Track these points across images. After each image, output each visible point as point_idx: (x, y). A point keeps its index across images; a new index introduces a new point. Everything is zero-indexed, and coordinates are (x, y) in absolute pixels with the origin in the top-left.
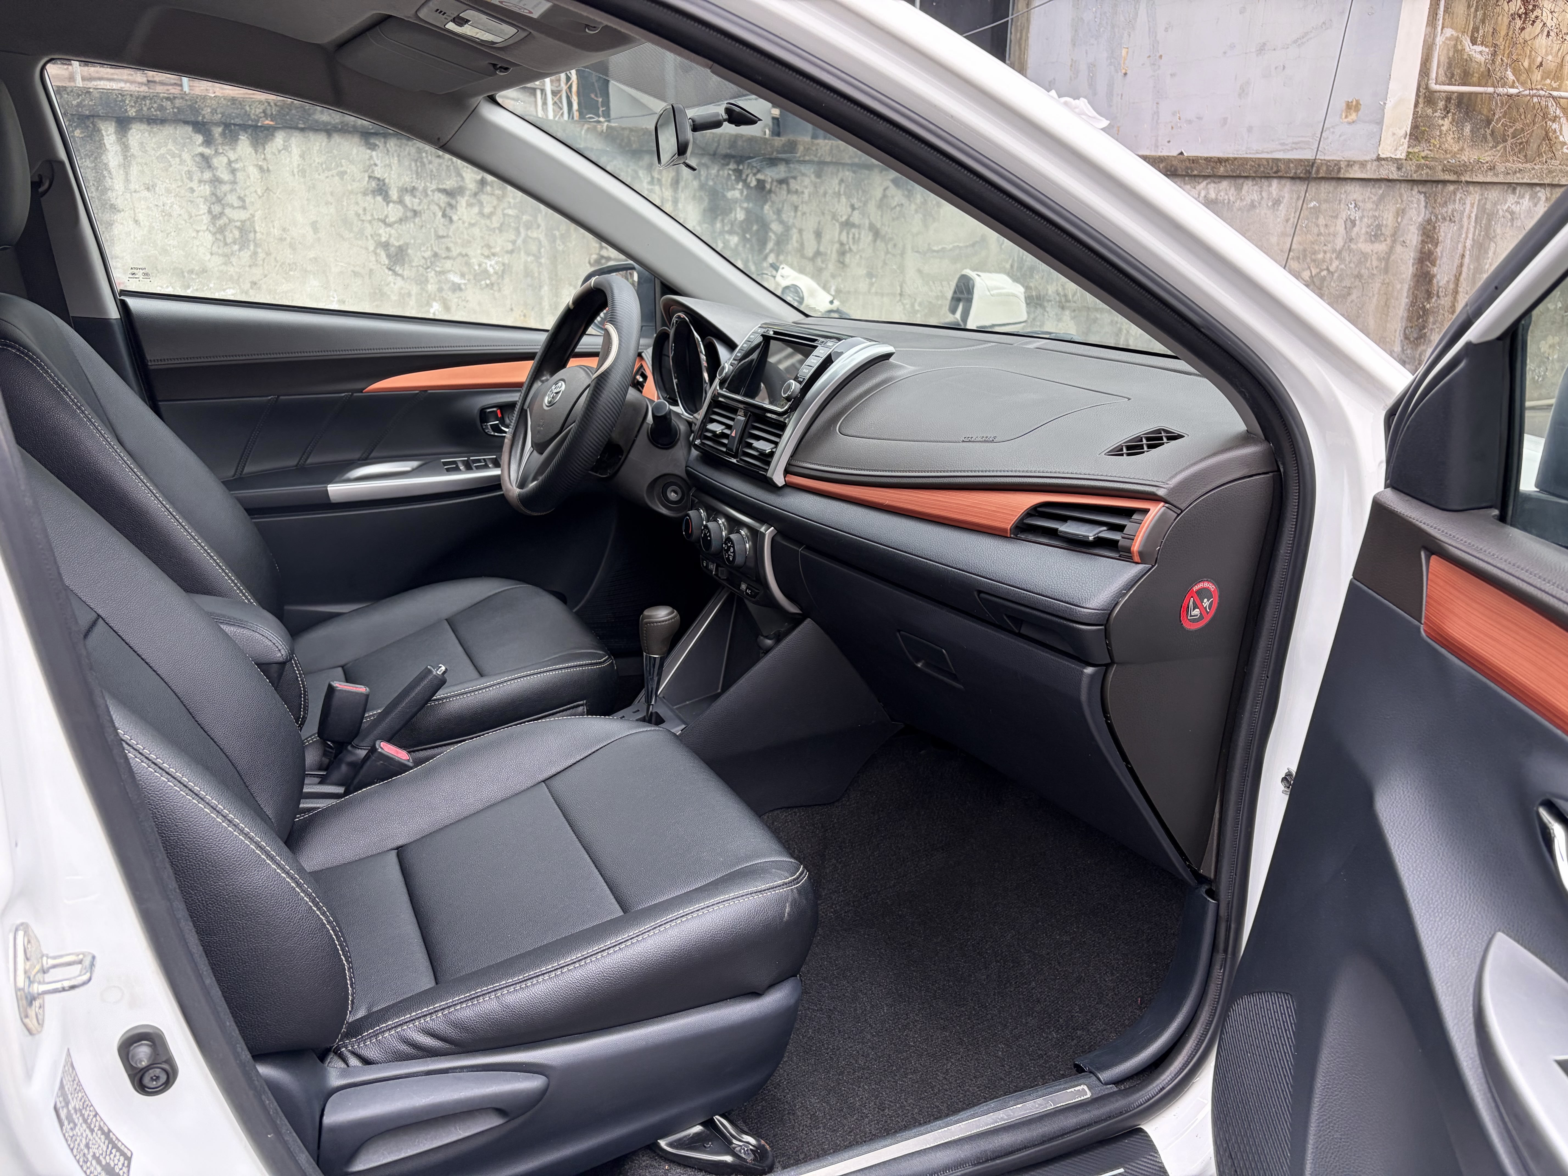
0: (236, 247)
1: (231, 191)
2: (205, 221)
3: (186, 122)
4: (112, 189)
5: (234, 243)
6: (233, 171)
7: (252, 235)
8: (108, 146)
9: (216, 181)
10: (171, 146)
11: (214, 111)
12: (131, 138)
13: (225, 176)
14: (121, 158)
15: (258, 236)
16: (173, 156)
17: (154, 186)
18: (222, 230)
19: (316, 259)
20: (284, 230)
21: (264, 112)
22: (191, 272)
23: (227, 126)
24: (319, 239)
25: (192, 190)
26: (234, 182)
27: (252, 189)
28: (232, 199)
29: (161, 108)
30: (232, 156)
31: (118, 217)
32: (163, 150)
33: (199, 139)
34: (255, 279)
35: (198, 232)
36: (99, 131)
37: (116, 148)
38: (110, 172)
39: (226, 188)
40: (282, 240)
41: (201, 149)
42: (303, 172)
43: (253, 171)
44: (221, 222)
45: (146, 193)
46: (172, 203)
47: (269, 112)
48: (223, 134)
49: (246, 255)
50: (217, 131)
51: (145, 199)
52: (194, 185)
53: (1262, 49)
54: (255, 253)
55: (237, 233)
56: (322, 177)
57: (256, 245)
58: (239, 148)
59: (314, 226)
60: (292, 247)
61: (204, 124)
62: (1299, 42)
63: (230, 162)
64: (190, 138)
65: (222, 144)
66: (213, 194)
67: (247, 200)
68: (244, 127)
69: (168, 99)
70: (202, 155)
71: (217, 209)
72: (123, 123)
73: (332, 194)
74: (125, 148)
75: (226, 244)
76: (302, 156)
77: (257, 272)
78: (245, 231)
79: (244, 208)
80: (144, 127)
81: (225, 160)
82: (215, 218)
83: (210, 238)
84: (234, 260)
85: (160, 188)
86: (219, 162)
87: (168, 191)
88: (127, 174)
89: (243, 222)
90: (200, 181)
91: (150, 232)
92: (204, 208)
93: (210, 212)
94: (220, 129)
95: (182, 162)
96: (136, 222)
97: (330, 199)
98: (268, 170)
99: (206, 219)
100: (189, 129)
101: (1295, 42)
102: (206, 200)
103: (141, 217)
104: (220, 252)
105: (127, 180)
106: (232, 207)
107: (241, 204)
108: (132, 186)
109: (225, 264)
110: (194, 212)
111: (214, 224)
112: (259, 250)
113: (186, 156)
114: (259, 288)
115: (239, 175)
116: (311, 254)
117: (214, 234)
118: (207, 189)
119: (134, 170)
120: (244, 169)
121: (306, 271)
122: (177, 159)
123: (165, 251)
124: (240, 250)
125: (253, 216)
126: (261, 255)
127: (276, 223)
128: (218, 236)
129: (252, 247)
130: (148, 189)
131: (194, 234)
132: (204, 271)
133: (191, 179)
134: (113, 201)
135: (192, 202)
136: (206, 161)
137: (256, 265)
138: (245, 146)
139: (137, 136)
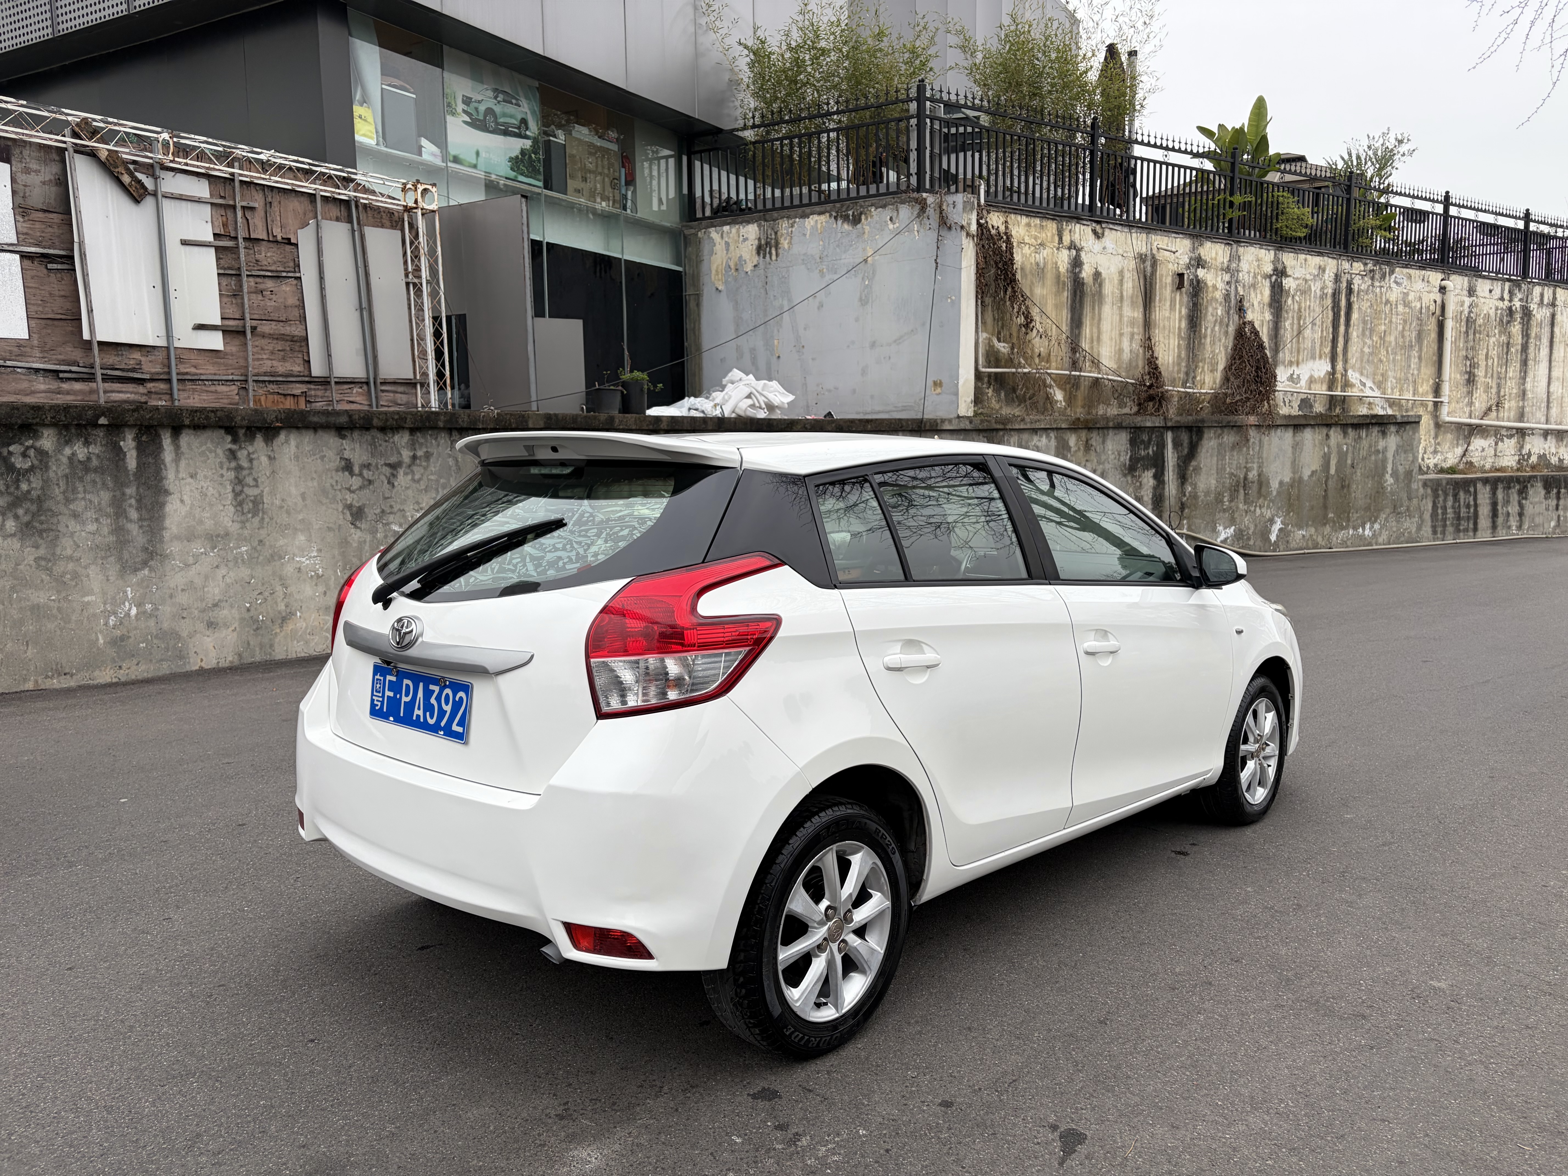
0: (250, 515)
1: (249, 475)
2: (230, 498)
3: (220, 427)
4: (166, 478)
5: (249, 512)
6: (251, 461)
7: (261, 506)
8: (165, 447)
9: (239, 468)
10: (209, 445)
11: (243, 419)
12: (181, 440)
13: (245, 464)
14: (174, 455)
15: (266, 506)
16: (211, 452)
17: (196, 474)
18: (240, 504)
19: (303, 520)
20: (283, 500)
21: (276, 417)
22: (218, 536)
23: (248, 428)
24: (306, 505)
25: (222, 476)
26: (251, 468)
27: (263, 472)
28: (249, 480)
29: (207, 418)
30: (251, 449)
31: (169, 498)
32: (204, 448)
33: (229, 438)
34: (261, 538)
35: (224, 506)
36: (159, 436)
37: (172, 448)
38: (165, 466)
39: (245, 472)
40: (281, 507)
41: (230, 446)
42: (297, 458)
43: (264, 459)
44: (241, 498)
45: (190, 480)
46: (208, 486)
47: (279, 417)
48: (245, 434)
49: (256, 520)
50: (241, 432)
51: (189, 484)
52: (224, 472)
53: (873, 345)
54: (263, 519)
55: (251, 505)
56: (310, 460)
57: (264, 513)
58: (255, 443)
59: (303, 496)
60: (288, 513)
61: (232, 428)
62: (898, 341)
63: (249, 454)
64: (223, 438)
65: (245, 441)
66: (237, 478)
67: (259, 480)
68: (259, 429)
69: (212, 411)
70: (230, 450)
71: (238, 488)
72: (177, 430)
73: (315, 472)
74: (177, 447)
75: (243, 514)
76: (297, 447)
77: (263, 532)
78: (257, 502)
79: (257, 486)
80: (191, 431)
81: (245, 452)
82: (236, 494)
83: (232, 509)
84: (248, 525)
85: (200, 475)
86: (242, 454)
87: (206, 477)
88: (177, 466)
89: (256, 496)
90: (228, 469)
91: (191, 508)
92: (229, 488)
93: (233, 491)
94: (243, 431)
95: (217, 456)
96: (182, 501)
97: (314, 476)
98: (274, 458)
99: (230, 496)
100: (222, 431)
101: (895, 341)
102: (231, 482)
103: (185, 498)
104: (239, 519)
105: (177, 471)
106: (249, 486)
107: (255, 483)
108: (181, 476)
109: (242, 528)
110: (223, 491)
111: (236, 500)
112: (265, 516)
113: (219, 451)
114: (264, 545)
115: (255, 463)
116: (300, 517)
117: (235, 507)
118: (231, 475)
119: (183, 464)
120: (258, 458)
121: (296, 529)
122: (213, 454)
123: (201, 522)
124: (252, 517)
125: (263, 491)
126: (267, 520)
127: (278, 496)
128: (239, 508)
129: (260, 515)
130: (192, 477)
131: (222, 508)
132: (227, 534)
133: (222, 468)
134: (166, 487)
135: (221, 484)
136: (232, 455)
137: (263, 528)
138: (259, 442)
139: (186, 439)
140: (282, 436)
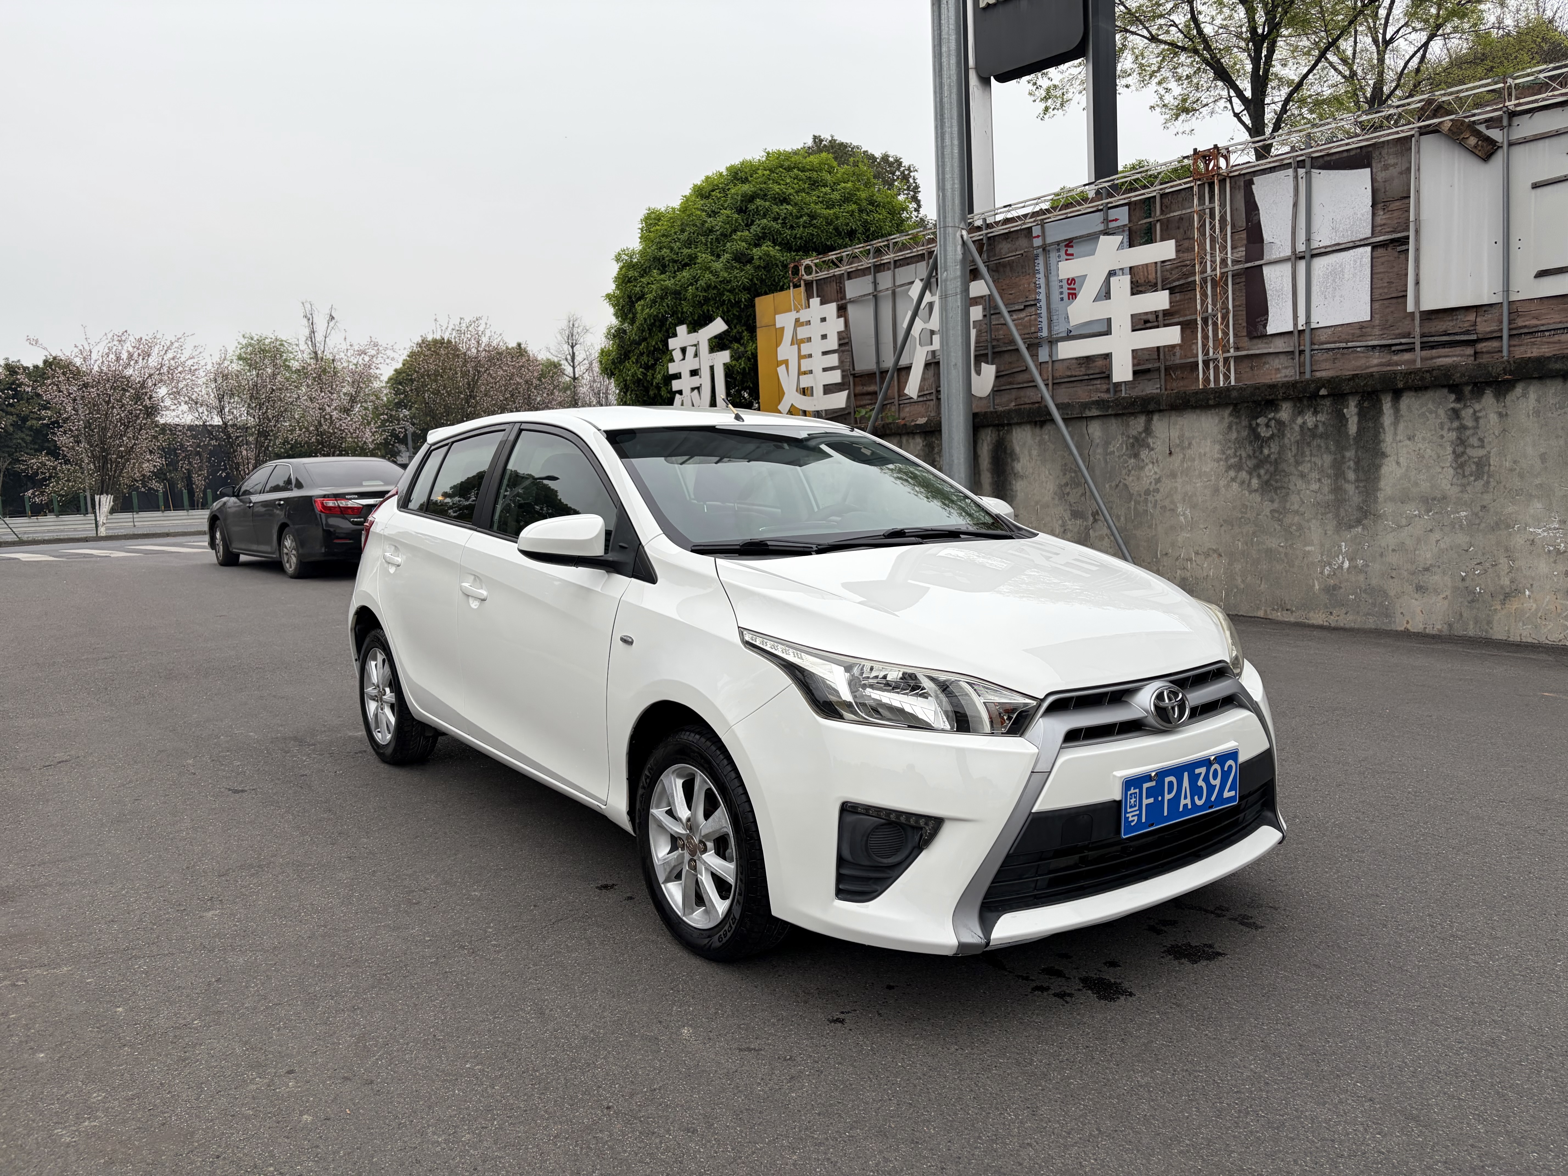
0: (1472, 478)
1: (1473, 434)
2: (1450, 460)
3: (1443, 386)
4: (1383, 441)
5: (1471, 475)
6: (1477, 419)
7: (1486, 468)
8: (1385, 411)
9: (1462, 428)
10: (1430, 405)
11: (1463, 375)
12: (1401, 403)
13: (1470, 423)
14: (1393, 417)
15: (1492, 468)
16: (1431, 413)
17: (1414, 436)
18: (1462, 466)
19: (1541, 484)
20: (1515, 462)
21: (1504, 369)
22: (1434, 499)
23: (1475, 384)
24: (1546, 468)
25: (1442, 437)
26: (1476, 427)
27: (1491, 431)
28: (1474, 441)
29: (1422, 379)
30: (1477, 407)
31: (1386, 461)
32: (1424, 409)
33: (1453, 397)
34: (1485, 503)
35: (1443, 468)
36: (1380, 401)
37: (1392, 411)
38: (1384, 429)
39: (1468, 433)
40: (1512, 470)
41: (1452, 405)
42: (1537, 413)
43: (1493, 417)
44: (1463, 459)
45: (1408, 442)
46: (1426, 448)
47: (1508, 369)
48: (1472, 392)
49: (1480, 484)
50: (1467, 389)
51: (1407, 446)
52: (1444, 433)
54: (1488, 482)
55: (1474, 467)
56: (1555, 414)
57: (1489, 476)
58: (1483, 400)
59: (1543, 458)
60: (1521, 476)
61: (1457, 385)
63: (1475, 412)
64: (1446, 397)
65: (1471, 399)
66: (1458, 438)
67: (1486, 440)
68: (1489, 384)
69: (1427, 371)
70: (1453, 409)
71: (1460, 449)
72: (1397, 394)
73: (1562, 429)
74: (1397, 410)
75: (1464, 476)
76: (1538, 400)
77: (1487, 497)
78: (1482, 465)
79: (1483, 447)
80: (1412, 394)
81: (1471, 411)
82: (1457, 455)
83: (1451, 471)
84: (1469, 488)
85: (1419, 436)
86: (1467, 414)
87: (1424, 439)
88: (1396, 429)
89: (1480, 458)
90: (1449, 430)
91: (1407, 470)
92: (1449, 449)
93: (1454, 452)
94: (1470, 388)
95: (1437, 416)
96: (1398, 463)
97: (1560, 433)
98: (1507, 415)
99: (1450, 458)
100: (1446, 391)
102: (1452, 442)
103: (1401, 460)
104: (1459, 482)
105: (1395, 434)
106: (1473, 447)
107: (1480, 444)
108: (1398, 438)
109: (1462, 492)
110: (1442, 453)
111: (1456, 462)
112: (1491, 480)
113: (1441, 412)
114: (1488, 511)
115: (1481, 421)
116: (1538, 481)
117: (1455, 469)
118: (1453, 435)
119: (1401, 426)
120: (1486, 416)
121: (1531, 495)
122: (1434, 415)
123: (1416, 484)
124: (1475, 481)
125: (1489, 453)
126: (1493, 483)
127: (1509, 457)
128: (1459, 471)
129: (1485, 478)
130: (1409, 439)
131: (1440, 470)
132: (1444, 498)
133: (1442, 429)
134: (1384, 449)
135: (1441, 445)
136: (1456, 414)
137: (1488, 492)
138: (1489, 399)
139: (1406, 401)
140: (1519, 390)
